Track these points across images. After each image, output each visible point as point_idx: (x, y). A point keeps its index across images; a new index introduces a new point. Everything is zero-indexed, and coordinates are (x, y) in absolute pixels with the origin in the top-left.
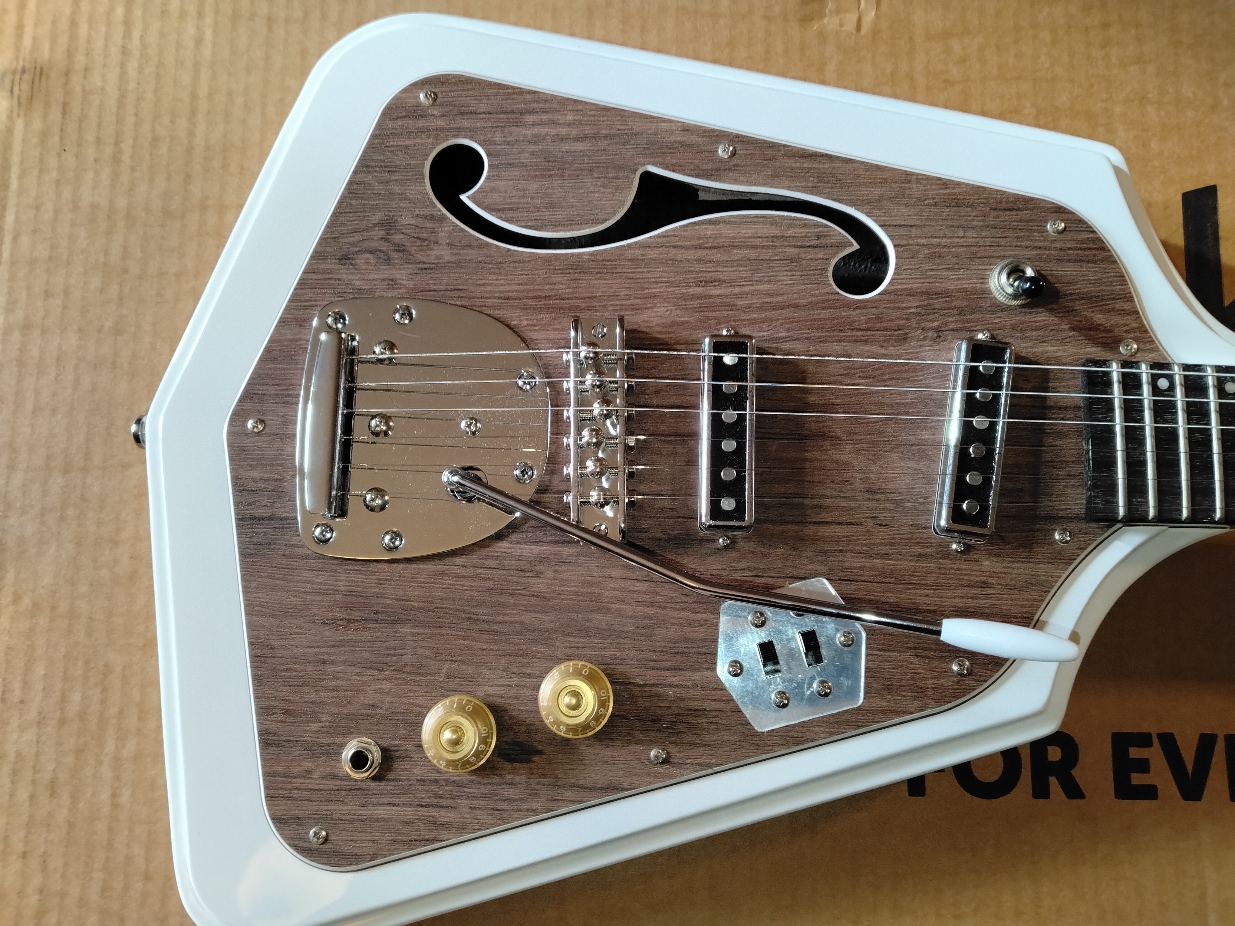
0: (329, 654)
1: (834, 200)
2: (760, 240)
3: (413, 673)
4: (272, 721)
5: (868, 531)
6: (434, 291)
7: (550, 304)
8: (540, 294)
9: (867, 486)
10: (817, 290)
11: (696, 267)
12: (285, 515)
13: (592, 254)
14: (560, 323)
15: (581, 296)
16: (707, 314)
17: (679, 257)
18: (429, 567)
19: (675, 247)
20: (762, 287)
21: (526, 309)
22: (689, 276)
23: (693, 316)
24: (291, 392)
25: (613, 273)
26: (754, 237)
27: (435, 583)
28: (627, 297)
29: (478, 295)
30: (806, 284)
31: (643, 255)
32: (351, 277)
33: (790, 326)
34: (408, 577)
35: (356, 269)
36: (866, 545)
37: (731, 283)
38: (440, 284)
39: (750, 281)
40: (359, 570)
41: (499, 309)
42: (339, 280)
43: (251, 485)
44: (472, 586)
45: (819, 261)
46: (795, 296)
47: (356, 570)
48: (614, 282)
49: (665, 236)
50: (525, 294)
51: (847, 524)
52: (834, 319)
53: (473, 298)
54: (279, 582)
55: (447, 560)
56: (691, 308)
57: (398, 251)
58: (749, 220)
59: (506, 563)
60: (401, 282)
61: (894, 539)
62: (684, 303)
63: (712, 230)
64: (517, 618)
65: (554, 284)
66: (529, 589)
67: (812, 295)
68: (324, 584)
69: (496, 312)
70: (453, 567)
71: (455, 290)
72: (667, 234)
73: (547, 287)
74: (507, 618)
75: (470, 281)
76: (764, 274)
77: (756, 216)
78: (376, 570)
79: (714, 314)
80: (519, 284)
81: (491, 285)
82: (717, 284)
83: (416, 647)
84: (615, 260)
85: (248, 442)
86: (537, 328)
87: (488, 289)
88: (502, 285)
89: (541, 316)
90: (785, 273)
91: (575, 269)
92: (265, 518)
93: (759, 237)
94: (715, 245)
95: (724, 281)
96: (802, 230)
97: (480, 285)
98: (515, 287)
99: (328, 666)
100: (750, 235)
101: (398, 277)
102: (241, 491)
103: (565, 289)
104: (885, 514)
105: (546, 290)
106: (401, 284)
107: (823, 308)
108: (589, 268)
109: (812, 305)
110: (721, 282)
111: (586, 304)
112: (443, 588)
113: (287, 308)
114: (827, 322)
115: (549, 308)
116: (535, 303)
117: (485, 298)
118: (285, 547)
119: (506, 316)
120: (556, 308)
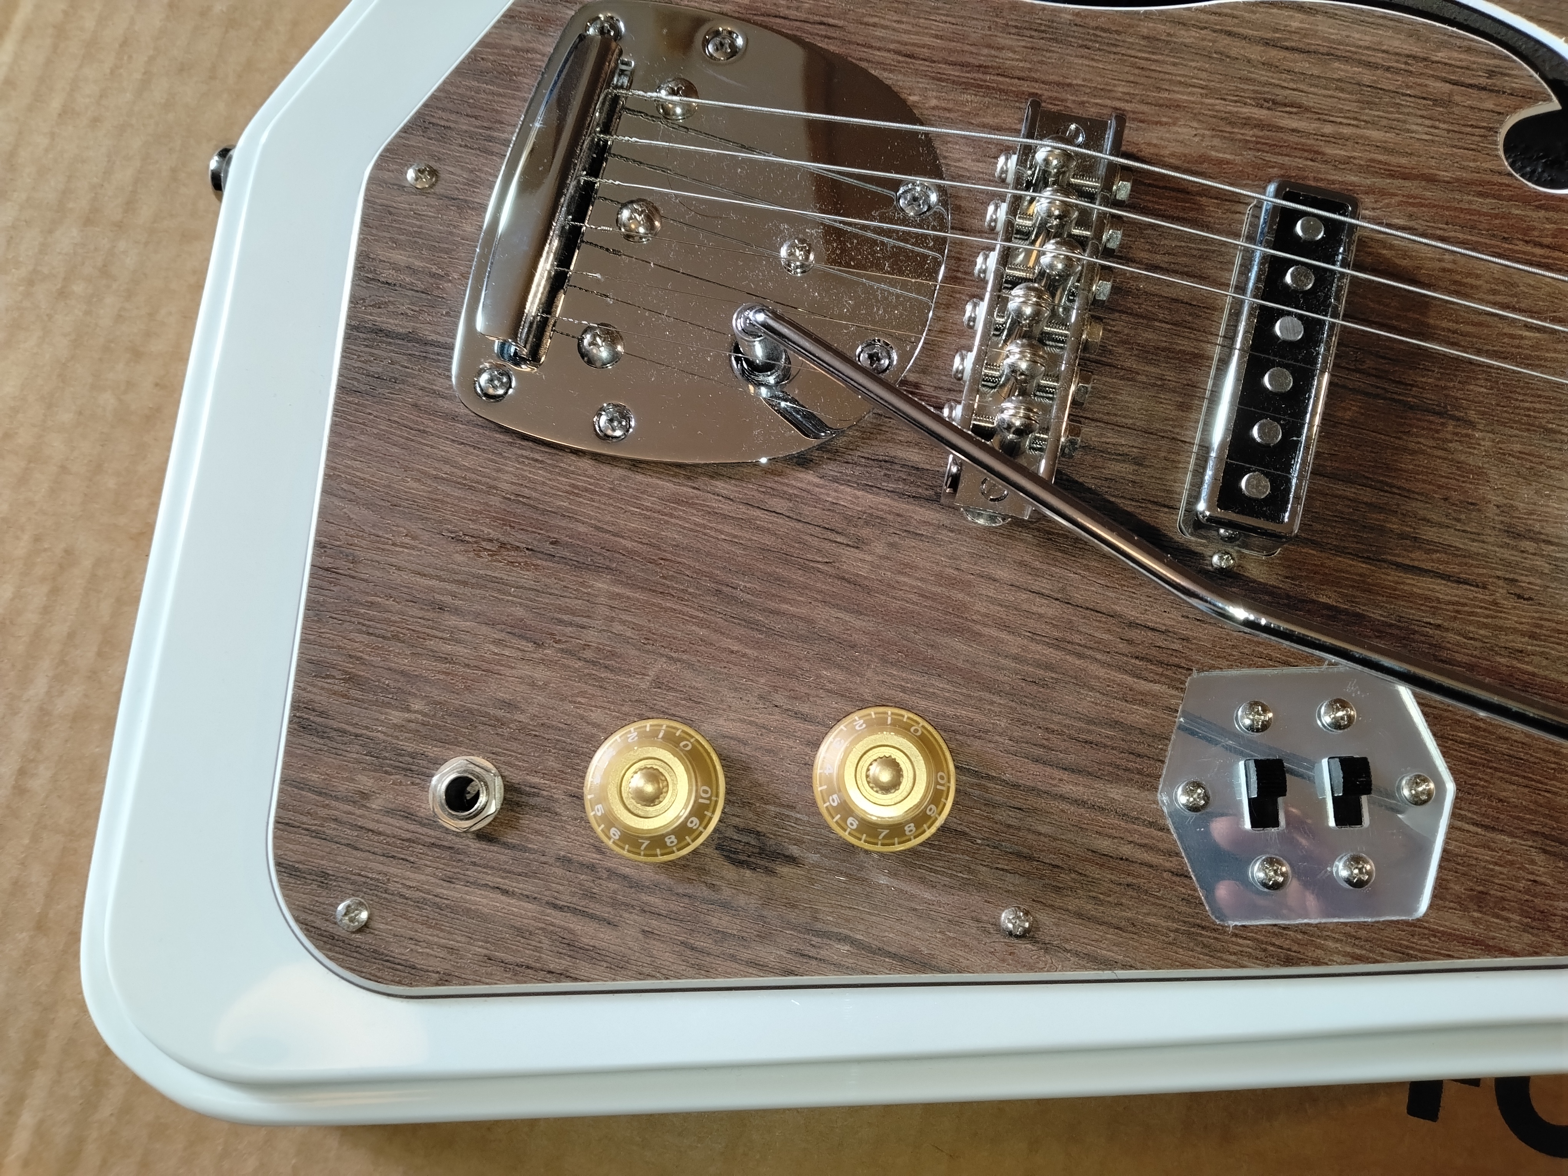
0: (454, 596)
1: (1531, 18)
2: (1384, 55)
3: (594, 663)
4: (322, 688)
5: (1496, 604)
7: (985, 81)
8: (971, 60)
9: (1507, 520)
10: (1474, 160)
11: (1262, 75)
12: (433, 337)
13: (1078, 14)
14: (996, 116)
15: (1043, 78)
16: (1268, 157)
17: (1234, 52)
18: (668, 486)
19: (1229, 34)
20: (1375, 134)
21: (940, 80)
22: (1246, 87)
23: (1241, 155)
24: (496, 134)
25: (1110, 52)
26: (1374, 50)
27: (671, 516)
29: (860, 40)
30: (1455, 146)
31: (1169, 35)
33: (1415, 210)
34: (626, 494)
36: (1485, 626)
37: (1321, 116)
38: (797, 9)
39: (1355, 119)
40: (541, 462)
41: (891, 71)
43: (387, 274)
44: (735, 537)
45: (1484, 114)
46: (1433, 162)
47: (537, 460)
48: (1109, 67)
49: (1215, 13)
50: (944, 54)
51: (1459, 581)
52: (1496, 216)
53: (850, 42)
54: (395, 450)
55: (701, 482)
56: (1240, 141)
58: (1370, 20)
59: (806, 510)
61: (1541, 627)
62: (1228, 129)
63: (1301, 22)
64: (803, 611)
65: (1000, 49)
66: (837, 564)
67: (1464, 168)
68: (474, 471)
69: (886, 74)
70: (710, 495)
71: (822, 23)
72: (1218, 10)
73: (985, 51)
74: (785, 607)
75: (852, 15)
76: (1381, 114)
77: (1384, 17)
78: (572, 468)
79: (1280, 159)
80: (937, 37)
81: (887, 27)
82: (1294, 110)
83: (612, 619)
84: (1118, 32)
85: (402, 201)
86: (952, 115)
87: (879, 33)
88: (906, 32)
89: (966, 97)
90: (1420, 121)
91: (1043, 31)
92: (399, 334)
93: (1384, 51)
94: (1301, 46)
95: (1307, 109)
96: (1462, 56)
97: (867, 24)
98: (927, 40)
99: (446, 615)
100: (1367, 44)
102: (368, 280)
103: (1017, 60)
104: (1532, 579)
105: (984, 56)
107: (1480, 194)
108: (1068, 36)
109: (1462, 185)
110: (1302, 109)
111: (1050, 94)
112: (684, 528)
114: (1482, 219)
115: (981, 86)
116: (957, 74)
117: (871, 47)
118: (420, 393)
119: (900, 83)
120: (994, 89)
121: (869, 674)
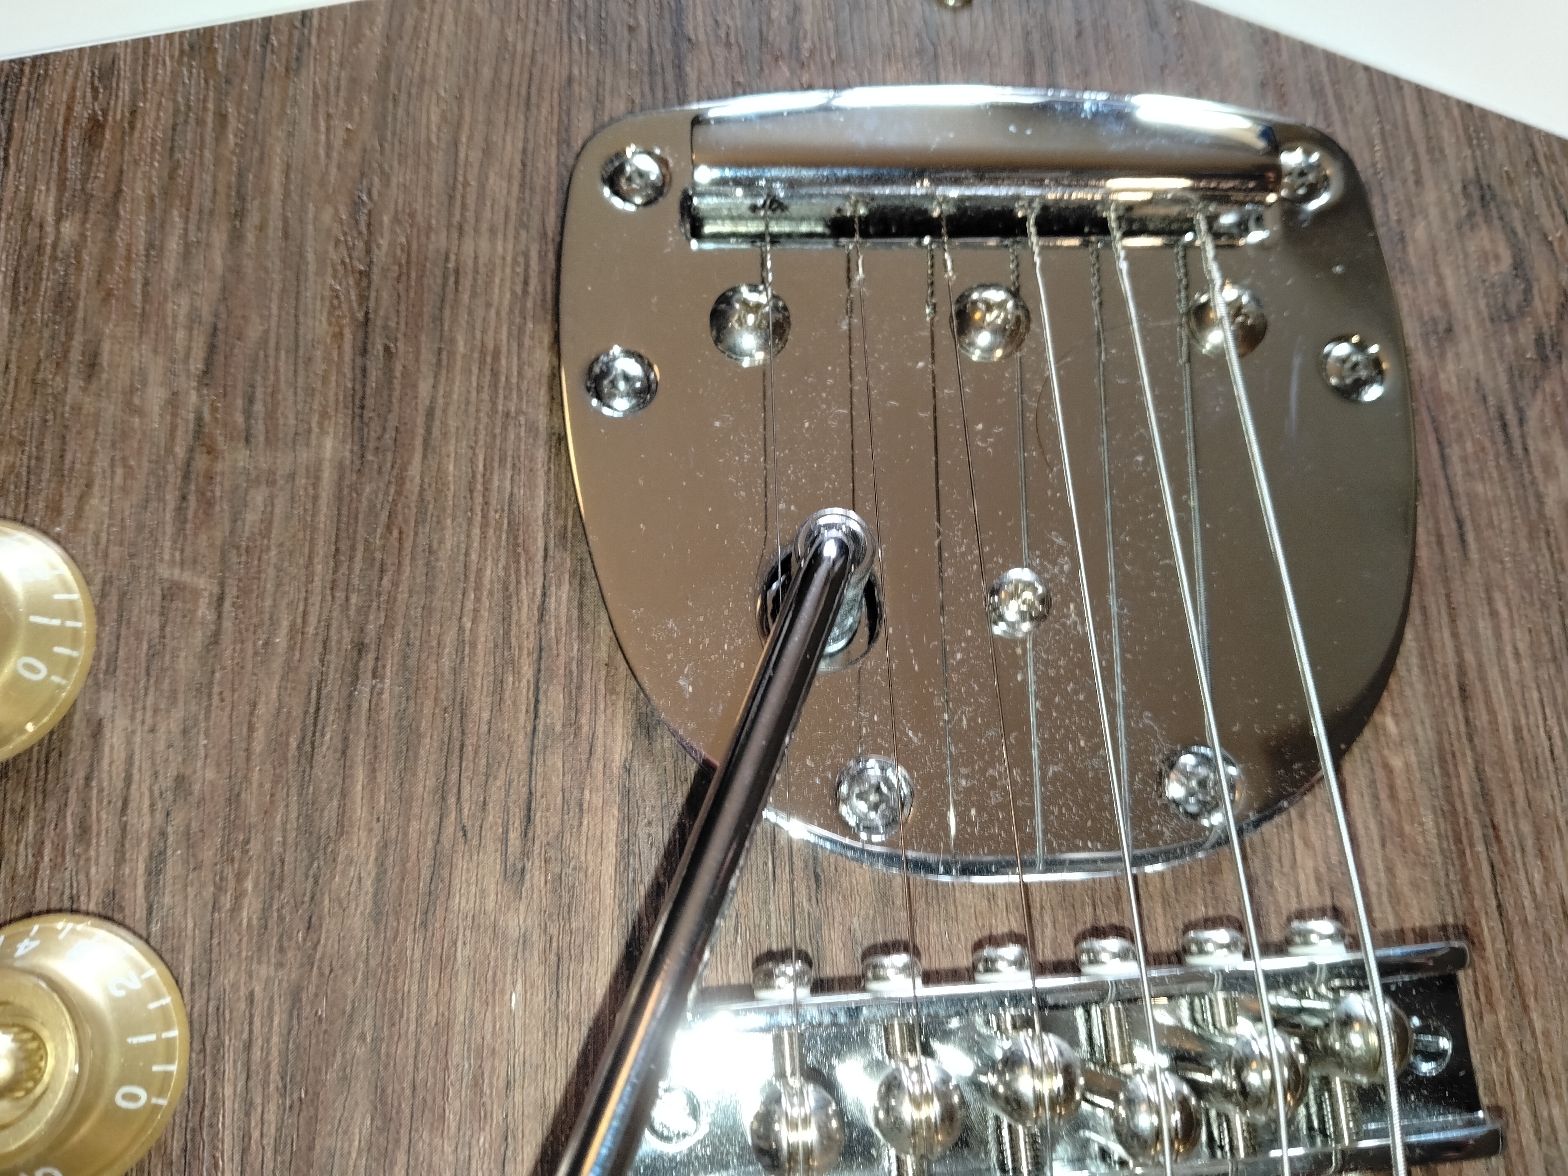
3: (186, 478)
6: (1444, 458)
7: (1472, 845)
8: (1499, 806)
14: (1415, 885)
15: (1519, 952)
21: (1443, 761)
27: (485, 524)
28: (1545, 1130)
29: (1459, 597)
32: (1434, 213)
35: (1459, 227)
38: (1468, 474)
41: (1423, 668)
42: (1418, 182)
50: (1491, 753)
53: (1447, 581)
55: (561, 559)
57: (1539, 341)
59: (555, 759)
60: (1450, 355)
65: (1541, 854)
66: (462, 846)
69: (1414, 660)
70: (540, 577)
71: (1460, 523)
73: (1526, 828)
75: (1494, 569)
80: (1517, 730)
81: (1498, 635)
83: (272, 482)
87: (1484, 626)
88: (1505, 675)
89: (1429, 820)
92: (681, 24)
97: (1490, 600)
98: (1504, 716)
101: (1464, 347)
103: (1533, 893)
105: (1516, 828)
106: (1443, 355)
111: (1494, 975)
115: (1458, 840)
116: (1466, 788)
117: (1453, 620)
119: (1408, 692)
120: (1464, 865)
121: (264, 971)
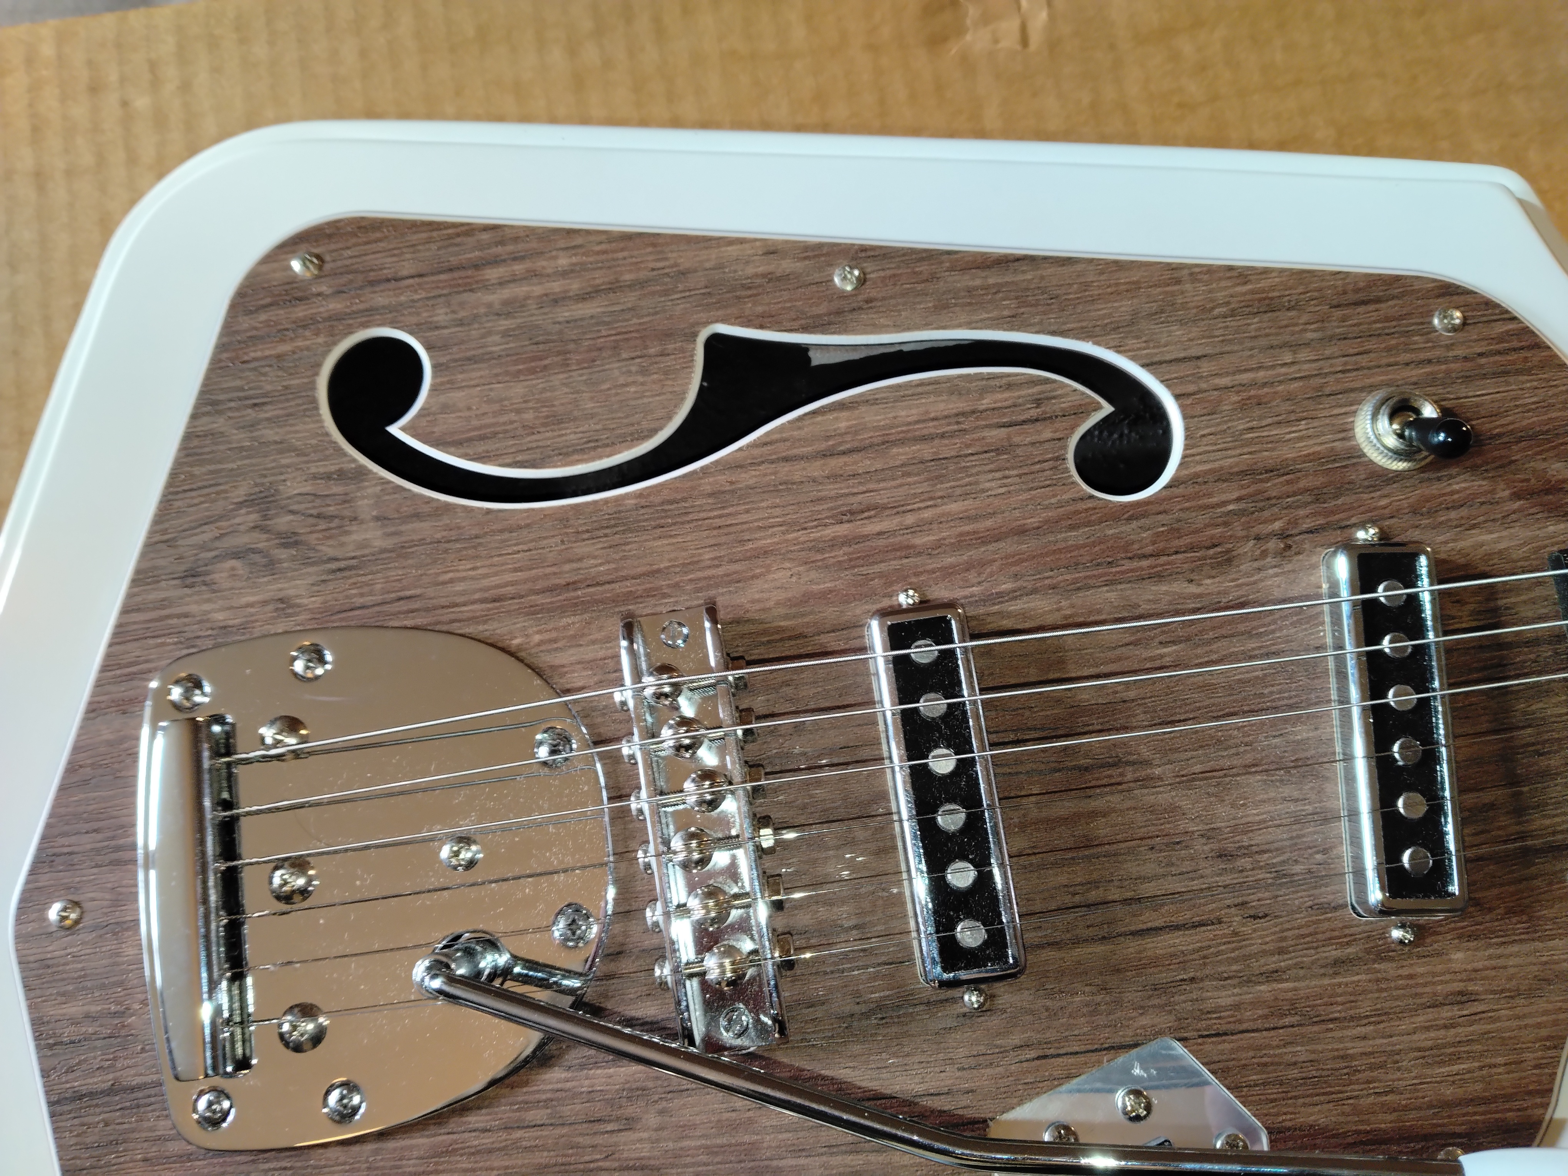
1: (1053, 333)
2: (935, 423)
5: (1235, 934)
6: (363, 607)
7: (578, 597)
8: (557, 581)
9: (1215, 846)
10: (1054, 496)
11: (831, 489)
12: (138, 1080)
13: (640, 494)
14: (601, 629)
15: (632, 572)
16: (864, 570)
17: (797, 477)
18: (421, 1142)
19: (786, 459)
20: (954, 507)
21: (535, 613)
22: (821, 508)
23: (840, 578)
24: (121, 842)
25: (683, 523)
26: (924, 421)
28: (716, 562)
29: (443, 601)
30: (1031, 489)
31: (732, 483)
32: (206, 607)
33: (1018, 568)
34: (383, 1168)
35: (214, 591)
36: (1236, 960)
37: (897, 508)
38: (371, 594)
39: (931, 499)
41: (483, 622)
42: (186, 615)
43: (68, 1033)
45: (1047, 446)
46: (1017, 513)
47: (285, 1169)
48: (689, 538)
49: (766, 444)
50: (529, 585)
51: (1195, 926)
52: (1094, 545)
53: (435, 608)
55: (454, 1123)
56: (834, 565)
57: (285, 546)
58: (910, 392)
59: (566, 1110)
60: (298, 601)
61: (1284, 939)
62: (819, 557)
63: (848, 420)
65: (580, 560)
67: (1046, 508)
69: (481, 628)
70: (466, 1135)
71: (400, 599)
72: (768, 440)
73: (567, 567)
75: (425, 579)
76: (952, 484)
77: (921, 383)
79: (877, 568)
80: (516, 570)
81: (464, 579)
82: (872, 513)
84: (684, 500)
85: (54, 949)
86: (559, 645)
87: (459, 587)
88: (485, 576)
89: (565, 621)
90: (990, 476)
91: (615, 526)
92: (102, 1092)
93: (933, 419)
94: (856, 444)
95: (885, 508)
96: (1006, 395)
97: (444, 583)
98: (508, 577)
100: (915, 418)
101: (291, 592)
102: (51, 1047)
104: (1260, 895)
105: (568, 572)
106: (299, 606)
107: (1072, 528)
108: (639, 521)
109: (1051, 525)
110: (878, 509)
111: (643, 587)
113: (99, 684)
114: (1082, 551)
115: (576, 605)
116: (548, 600)
117: (456, 605)
118: (146, 1145)
119: (498, 631)
120: (588, 602)
